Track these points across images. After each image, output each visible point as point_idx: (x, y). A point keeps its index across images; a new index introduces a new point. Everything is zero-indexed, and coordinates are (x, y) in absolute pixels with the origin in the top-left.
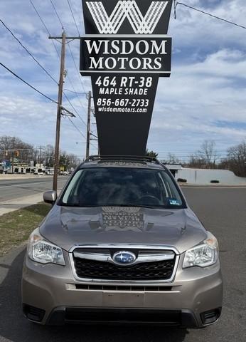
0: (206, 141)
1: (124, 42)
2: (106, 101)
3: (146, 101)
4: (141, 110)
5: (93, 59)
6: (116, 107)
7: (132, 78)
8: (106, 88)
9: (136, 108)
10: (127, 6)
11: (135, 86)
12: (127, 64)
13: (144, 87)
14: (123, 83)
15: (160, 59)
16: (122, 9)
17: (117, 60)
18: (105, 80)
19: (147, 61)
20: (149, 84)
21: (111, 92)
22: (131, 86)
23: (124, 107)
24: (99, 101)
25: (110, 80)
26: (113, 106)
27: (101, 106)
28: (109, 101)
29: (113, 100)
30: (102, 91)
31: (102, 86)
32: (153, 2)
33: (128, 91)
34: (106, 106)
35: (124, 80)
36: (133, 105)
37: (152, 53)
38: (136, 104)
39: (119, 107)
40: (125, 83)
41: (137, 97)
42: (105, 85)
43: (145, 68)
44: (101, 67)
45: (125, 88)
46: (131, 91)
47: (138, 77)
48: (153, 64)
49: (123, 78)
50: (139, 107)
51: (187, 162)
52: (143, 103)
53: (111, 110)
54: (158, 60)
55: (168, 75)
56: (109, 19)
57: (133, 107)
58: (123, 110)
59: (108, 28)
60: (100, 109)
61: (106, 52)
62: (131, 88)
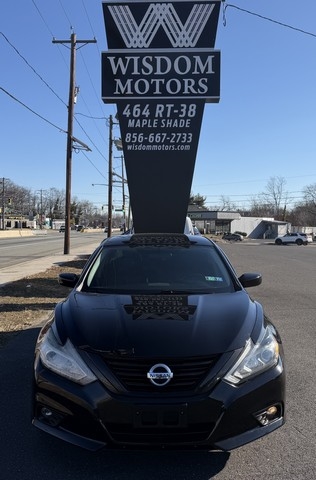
0: (273, 179)
1: (158, 59)
2: (137, 136)
3: (188, 136)
4: (182, 148)
5: (118, 81)
6: (150, 144)
7: (170, 106)
8: (136, 119)
9: (176, 145)
10: (161, 11)
11: (174, 116)
12: (163, 87)
13: (186, 117)
14: (159, 112)
15: (206, 80)
16: (155, 15)
17: (150, 82)
18: (135, 110)
19: (190, 83)
20: (192, 113)
21: (143, 124)
22: (168, 116)
23: (160, 144)
24: (128, 136)
25: (142, 109)
26: (146, 143)
27: (131, 143)
28: (141, 136)
29: (146, 135)
30: (131, 124)
31: (131, 117)
32: (195, 6)
33: (166, 123)
34: (137, 143)
35: (160, 109)
36: (172, 141)
37: (196, 72)
38: (175, 139)
39: (154, 143)
40: (161, 112)
41: (177, 130)
42: (134, 115)
43: (186, 92)
44: (129, 92)
45: (162, 118)
46: (169, 123)
47: (177, 104)
48: (196, 87)
49: (158, 106)
50: (180, 143)
51: (248, 209)
52: (185, 138)
53: (144, 148)
54: (203, 82)
55: (217, 101)
56: (138, 29)
57: (172, 144)
58: (159, 148)
59: (138, 41)
60: (129, 147)
61: (136, 72)
62: (170, 118)
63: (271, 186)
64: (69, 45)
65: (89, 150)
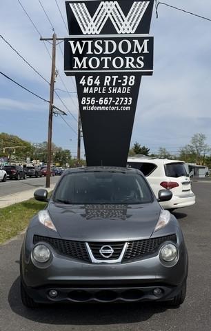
1: (107, 42)
2: (90, 100)
3: (129, 100)
4: (124, 108)
5: (77, 59)
6: (100, 105)
7: (115, 77)
8: (90, 87)
9: (120, 106)
11: (118, 85)
12: (110, 63)
13: (127, 86)
14: (107, 82)
15: (143, 58)
16: (104, 10)
17: (100, 60)
18: (89, 80)
19: (130, 60)
20: (132, 82)
21: (95, 91)
22: (114, 84)
23: (108, 105)
24: (84, 100)
25: (94, 79)
26: (97, 105)
27: (85, 105)
28: (93, 99)
29: (97, 99)
30: (86, 90)
31: (86, 85)
32: (135, 3)
33: (112, 89)
34: (91, 105)
35: (108, 79)
36: (116, 104)
37: (135, 52)
38: (119, 102)
39: (103, 105)
40: (108, 82)
41: (121, 95)
42: (88, 84)
43: (127, 67)
44: (85, 67)
45: (109, 87)
46: (115, 90)
47: (121, 76)
48: (135, 63)
49: (106, 77)
50: (123, 105)
52: (126, 101)
53: (95, 108)
54: (141, 59)
55: (150, 74)
56: (92, 20)
57: (117, 106)
58: (107, 108)
60: (84, 108)
61: (90, 52)
62: (115, 86)
63: (194, 141)
64: (52, 41)
65: (65, 114)
